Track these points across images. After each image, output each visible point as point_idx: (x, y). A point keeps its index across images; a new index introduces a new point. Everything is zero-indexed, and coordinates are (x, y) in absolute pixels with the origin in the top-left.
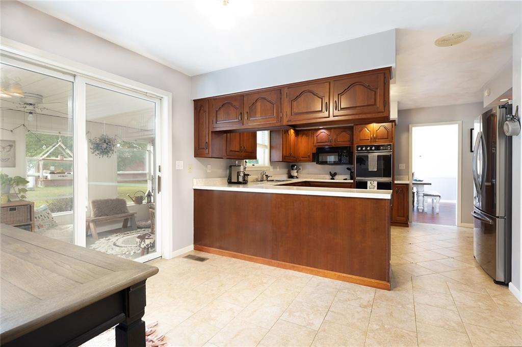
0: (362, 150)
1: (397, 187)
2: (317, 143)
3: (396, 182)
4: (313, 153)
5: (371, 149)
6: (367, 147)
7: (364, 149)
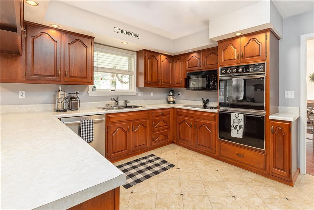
0: (226, 72)
1: (273, 124)
2: (189, 68)
3: (271, 117)
4: (185, 79)
5: (237, 72)
6: (232, 68)
7: (228, 71)
